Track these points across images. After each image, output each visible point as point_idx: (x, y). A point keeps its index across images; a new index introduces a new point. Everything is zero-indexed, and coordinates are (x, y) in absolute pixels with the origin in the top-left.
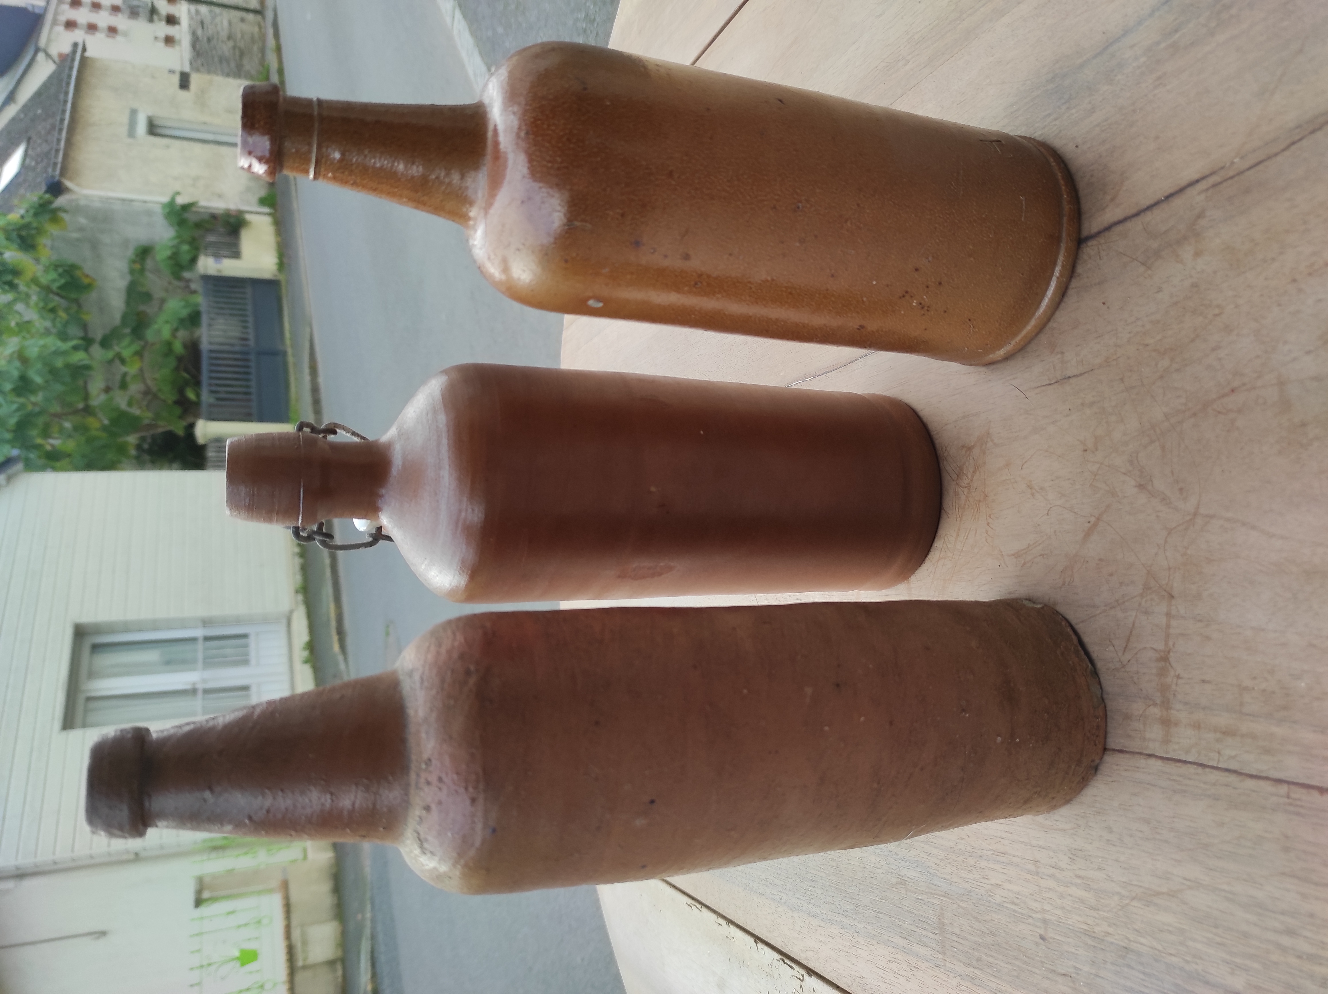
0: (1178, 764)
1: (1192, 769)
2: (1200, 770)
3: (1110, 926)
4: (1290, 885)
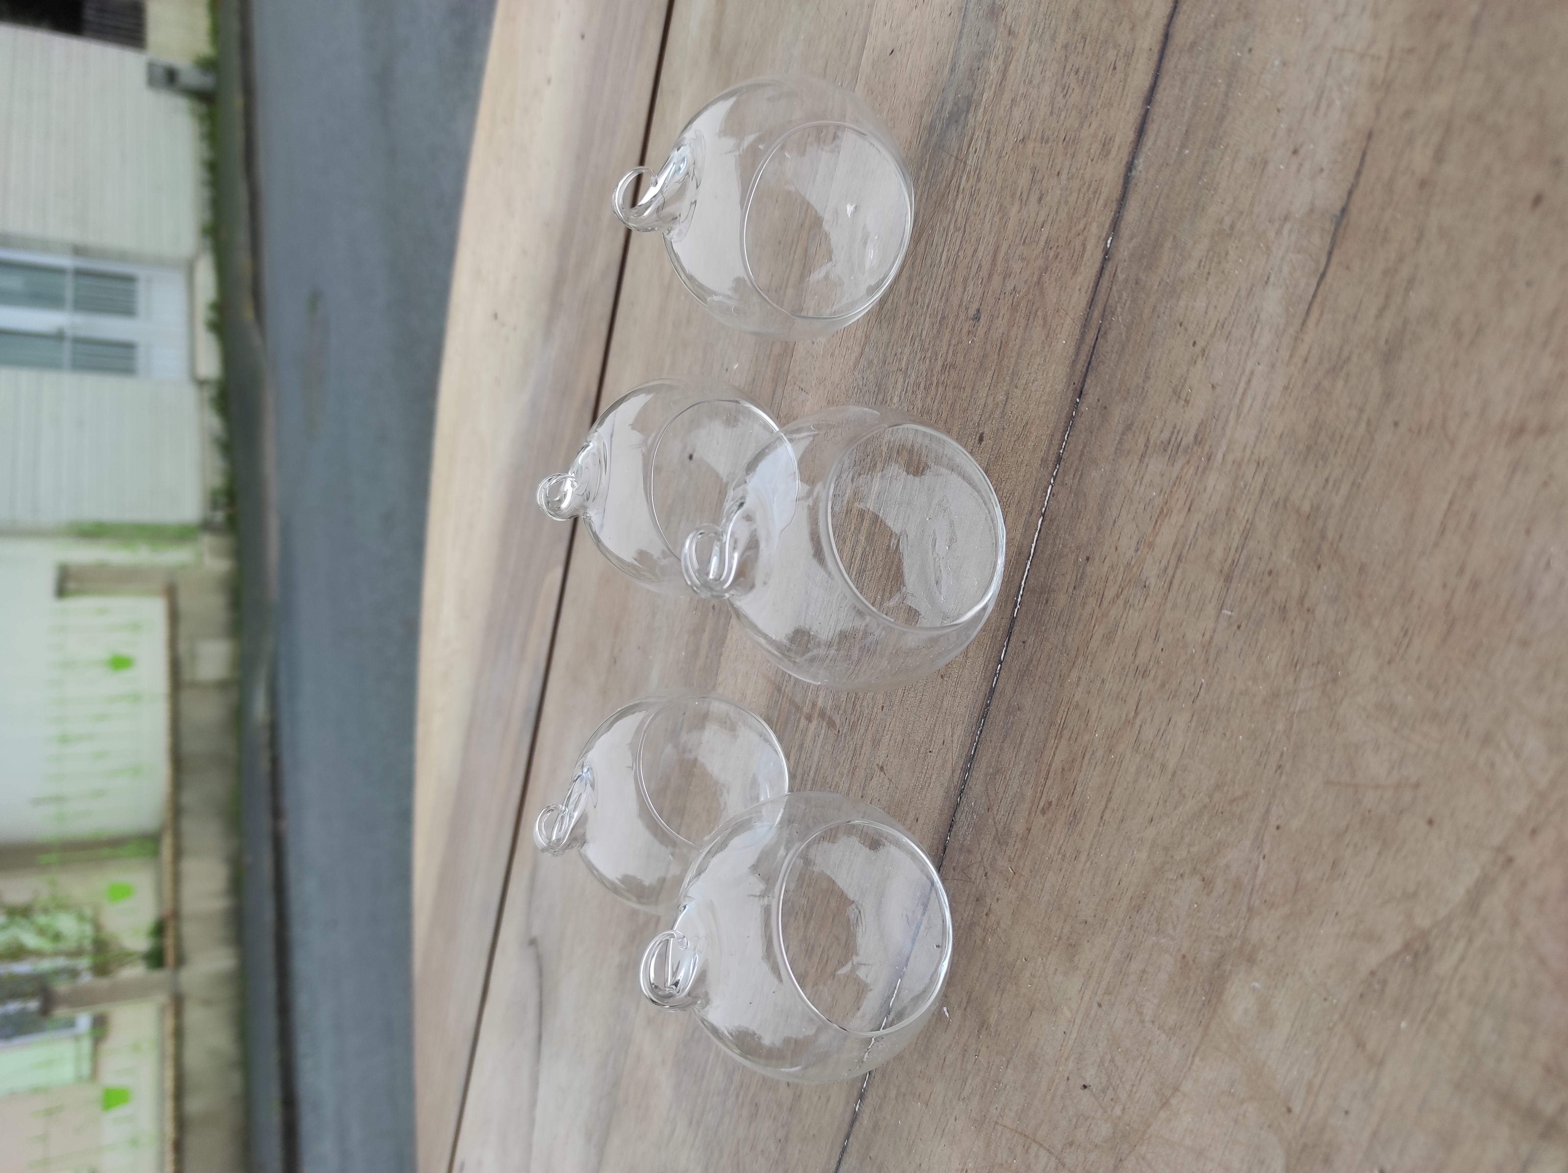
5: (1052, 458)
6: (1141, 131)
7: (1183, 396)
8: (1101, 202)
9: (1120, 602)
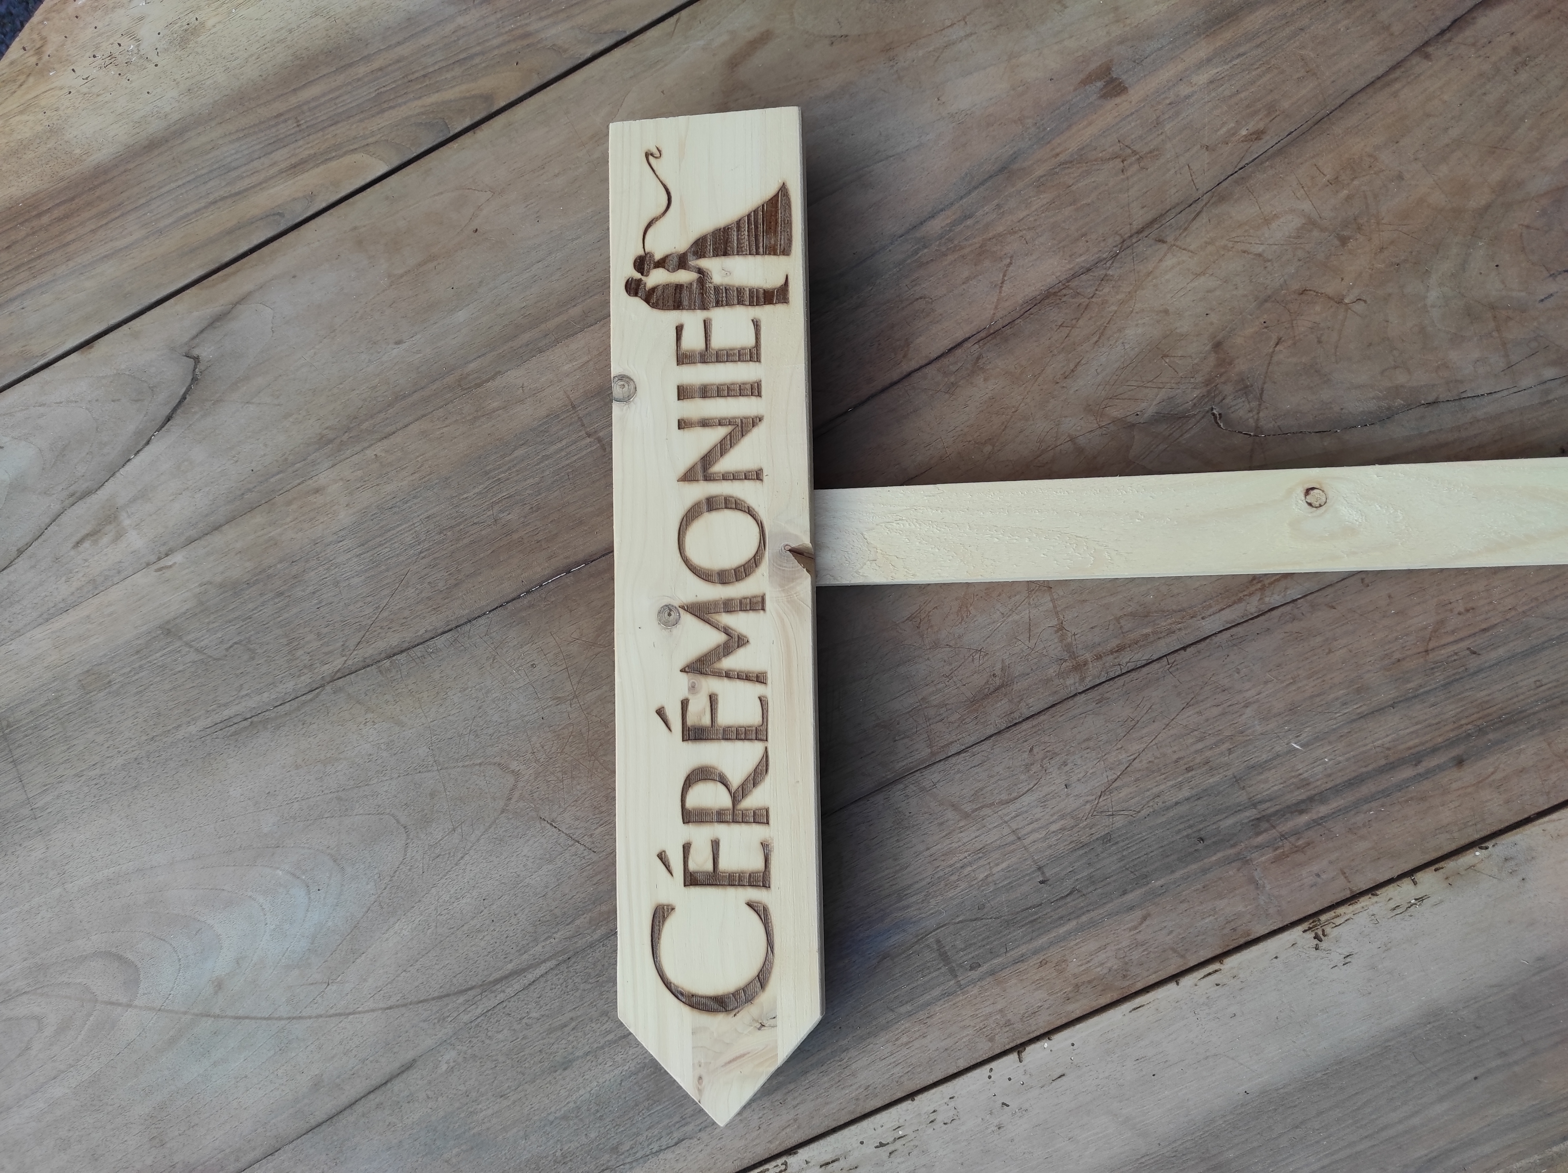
0: (1096, 688)
1: (1106, 685)
2: (1111, 683)
3: (1091, 829)
4: (1190, 712)
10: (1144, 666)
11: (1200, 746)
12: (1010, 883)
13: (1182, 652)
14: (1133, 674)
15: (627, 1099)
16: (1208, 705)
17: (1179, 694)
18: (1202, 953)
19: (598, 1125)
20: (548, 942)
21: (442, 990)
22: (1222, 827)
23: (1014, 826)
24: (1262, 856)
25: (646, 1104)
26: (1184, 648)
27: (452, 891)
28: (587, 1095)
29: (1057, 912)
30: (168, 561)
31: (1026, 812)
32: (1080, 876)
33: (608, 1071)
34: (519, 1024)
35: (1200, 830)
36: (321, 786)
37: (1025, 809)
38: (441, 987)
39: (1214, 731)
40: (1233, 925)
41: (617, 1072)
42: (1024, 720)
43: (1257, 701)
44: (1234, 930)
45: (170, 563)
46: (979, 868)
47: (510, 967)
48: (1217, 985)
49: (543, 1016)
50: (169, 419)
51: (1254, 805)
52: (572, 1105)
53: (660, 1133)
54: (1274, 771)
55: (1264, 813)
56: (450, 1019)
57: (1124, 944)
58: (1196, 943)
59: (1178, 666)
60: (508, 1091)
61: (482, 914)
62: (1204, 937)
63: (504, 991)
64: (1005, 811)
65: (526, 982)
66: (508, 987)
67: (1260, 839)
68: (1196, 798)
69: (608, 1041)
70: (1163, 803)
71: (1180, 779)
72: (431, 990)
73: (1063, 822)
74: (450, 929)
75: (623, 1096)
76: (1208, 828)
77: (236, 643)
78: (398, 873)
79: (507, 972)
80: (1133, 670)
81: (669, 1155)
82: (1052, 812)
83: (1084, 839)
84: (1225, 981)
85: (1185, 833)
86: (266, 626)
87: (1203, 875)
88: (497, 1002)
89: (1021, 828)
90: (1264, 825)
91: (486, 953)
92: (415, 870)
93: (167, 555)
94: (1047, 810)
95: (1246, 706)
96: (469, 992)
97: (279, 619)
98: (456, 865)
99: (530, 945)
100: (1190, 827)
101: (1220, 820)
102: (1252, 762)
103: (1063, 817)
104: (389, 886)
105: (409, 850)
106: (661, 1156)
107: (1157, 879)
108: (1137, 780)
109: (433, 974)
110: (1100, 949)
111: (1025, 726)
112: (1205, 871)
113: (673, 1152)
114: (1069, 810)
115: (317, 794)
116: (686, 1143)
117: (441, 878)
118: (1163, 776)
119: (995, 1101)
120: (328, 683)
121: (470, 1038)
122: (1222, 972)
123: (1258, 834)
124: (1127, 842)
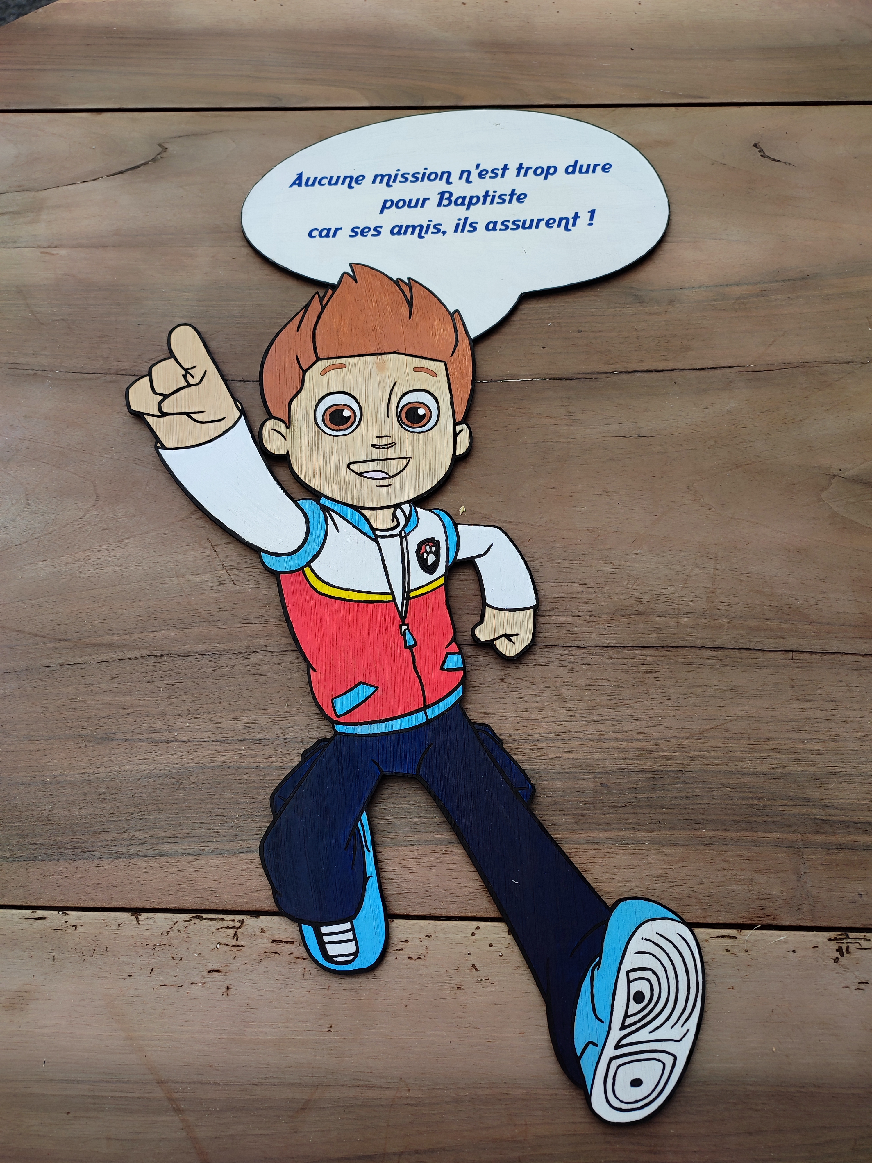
0: (722, 650)
1: (731, 652)
2: (737, 652)
3: (667, 760)
4: (796, 704)
5: (550, 376)
6: (647, 371)
7: (584, 412)
8: (626, 365)
9: (521, 415)
10: (770, 651)
11: (794, 736)
12: (574, 773)
13: (808, 655)
14: (759, 654)
15: (136, 795)
16: (814, 706)
17: (792, 686)
18: (723, 914)
19: (95, 805)
20: (152, 635)
21: (41, 630)
22: (786, 812)
23: (601, 727)
24: (814, 853)
25: (150, 807)
26: (811, 653)
27: (102, 560)
28: (103, 775)
29: (605, 816)
30: (54, 251)
31: (617, 721)
32: (641, 795)
33: (135, 763)
34: (86, 687)
35: (766, 806)
36: (55, 439)
37: (617, 718)
38: (42, 627)
39: (811, 729)
40: (763, 903)
41: (142, 767)
42: (649, 647)
43: (858, 722)
44: (763, 908)
45: (55, 252)
46: (553, 747)
47: (109, 639)
48: (727, 951)
49: (110, 690)
50: (121, 173)
51: (824, 807)
52: (86, 776)
53: (145, 839)
54: (852, 785)
55: (830, 818)
56: (31, 656)
57: (656, 873)
58: (722, 903)
59: (800, 665)
60: (40, 738)
61: (114, 587)
62: (731, 901)
63: (91, 655)
64: (598, 712)
65: (114, 657)
66: (96, 654)
67: (818, 838)
68: (772, 777)
69: (151, 738)
70: (742, 768)
71: (764, 755)
72: (33, 626)
73: (645, 744)
74: (81, 587)
75: (136, 791)
76: (773, 808)
77: (63, 320)
78: (69, 526)
79: (104, 642)
80: (760, 650)
81: (141, 863)
82: (639, 731)
83: (658, 766)
84: (735, 951)
85: (751, 802)
86: (93, 319)
87: (754, 846)
88: (80, 661)
89: (607, 732)
90: (827, 828)
91: (97, 619)
92: (84, 530)
93: (56, 247)
94: (636, 728)
95: (847, 722)
96: (62, 643)
97: (105, 319)
98: (118, 542)
99: (137, 630)
100: (759, 799)
101: (788, 805)
102: (835, 770)
103: (647, 740)
104: (55, 532)
105: (91, 514)
106: (134, 860)
107: (709, 830)
108: (727, 738)
109: (42, 614)
110: (629, 867)
111: (648, 652)
112: (756, 843)
113: (147, 862)
114: (655, 736)
115: (47, 443)
116: (163, 860)
117: (100, 546)
118: (751, 746)
119: (466, 960)
120: (110, 374)
121: (37, 679)
122: (737, 941)
123: (817, 833)
124: (694, 786)
